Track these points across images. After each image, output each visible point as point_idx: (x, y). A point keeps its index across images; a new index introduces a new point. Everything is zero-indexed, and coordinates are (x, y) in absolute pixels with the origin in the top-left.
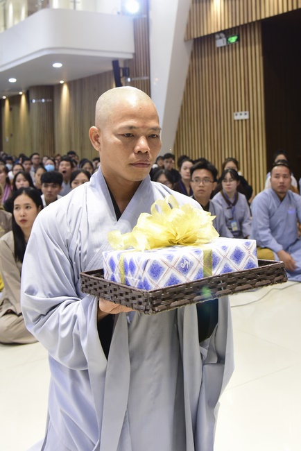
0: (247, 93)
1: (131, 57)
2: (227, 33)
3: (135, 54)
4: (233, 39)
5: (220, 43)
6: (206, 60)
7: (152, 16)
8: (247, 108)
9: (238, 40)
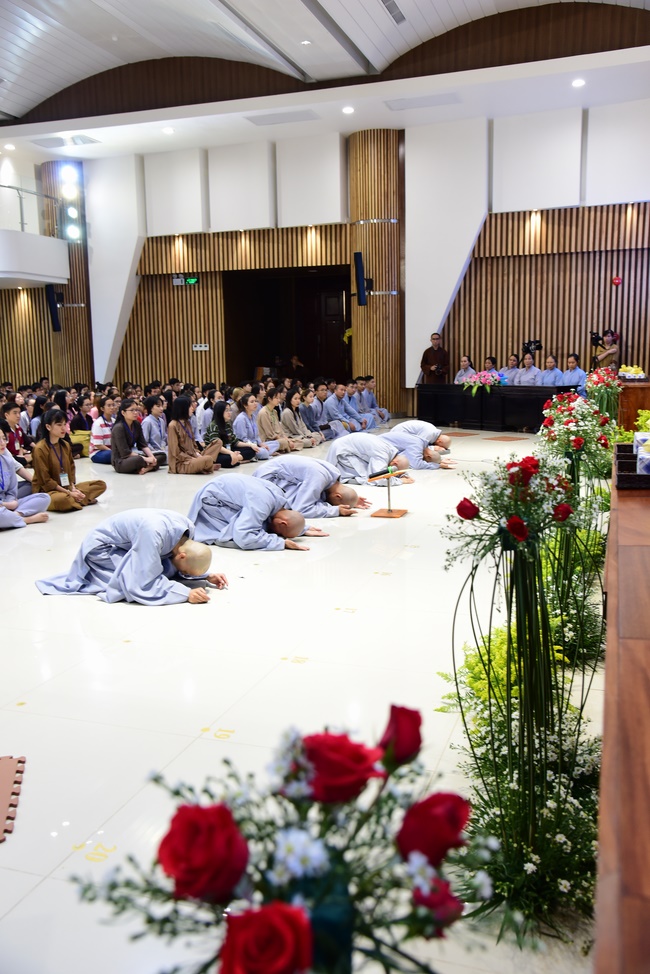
0: (207, 329)
1: (66, 282)
2: (187, 276)
3: (70, 280)
4: (192, 281)
5: (177, 282)
6: (158, 295)
7: (90, 243)
8: (207, 341)
9: (198, 282)
